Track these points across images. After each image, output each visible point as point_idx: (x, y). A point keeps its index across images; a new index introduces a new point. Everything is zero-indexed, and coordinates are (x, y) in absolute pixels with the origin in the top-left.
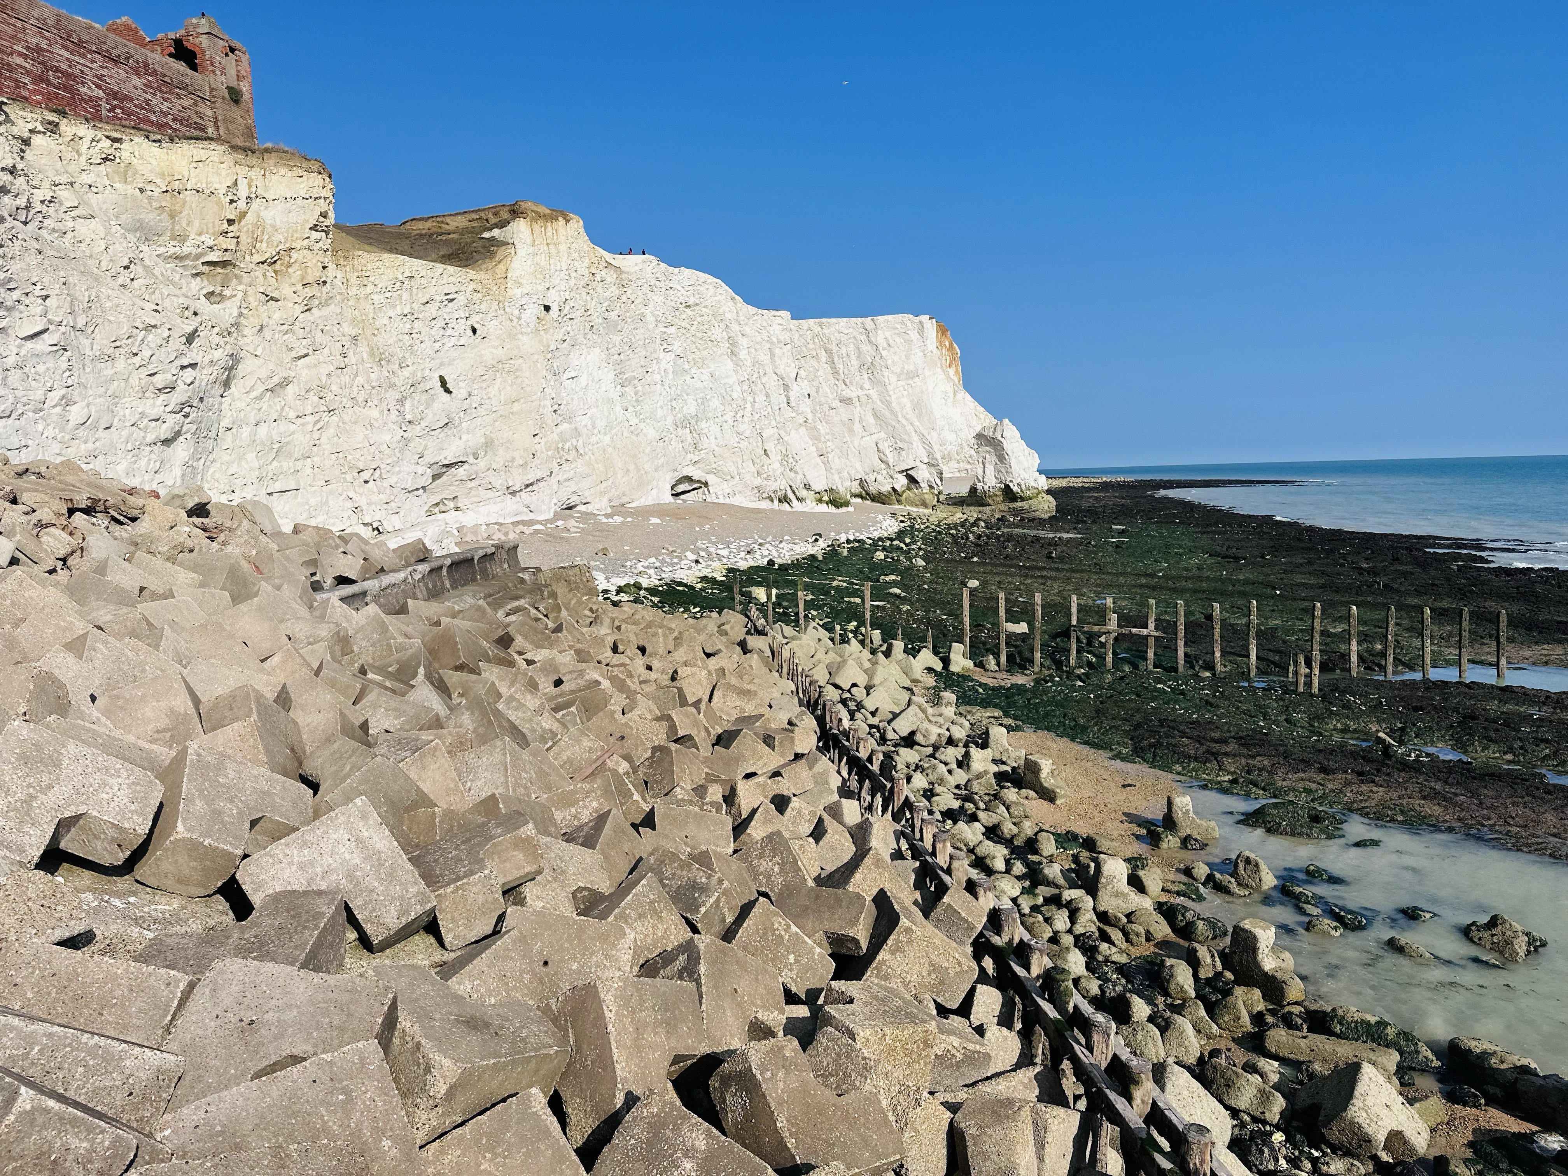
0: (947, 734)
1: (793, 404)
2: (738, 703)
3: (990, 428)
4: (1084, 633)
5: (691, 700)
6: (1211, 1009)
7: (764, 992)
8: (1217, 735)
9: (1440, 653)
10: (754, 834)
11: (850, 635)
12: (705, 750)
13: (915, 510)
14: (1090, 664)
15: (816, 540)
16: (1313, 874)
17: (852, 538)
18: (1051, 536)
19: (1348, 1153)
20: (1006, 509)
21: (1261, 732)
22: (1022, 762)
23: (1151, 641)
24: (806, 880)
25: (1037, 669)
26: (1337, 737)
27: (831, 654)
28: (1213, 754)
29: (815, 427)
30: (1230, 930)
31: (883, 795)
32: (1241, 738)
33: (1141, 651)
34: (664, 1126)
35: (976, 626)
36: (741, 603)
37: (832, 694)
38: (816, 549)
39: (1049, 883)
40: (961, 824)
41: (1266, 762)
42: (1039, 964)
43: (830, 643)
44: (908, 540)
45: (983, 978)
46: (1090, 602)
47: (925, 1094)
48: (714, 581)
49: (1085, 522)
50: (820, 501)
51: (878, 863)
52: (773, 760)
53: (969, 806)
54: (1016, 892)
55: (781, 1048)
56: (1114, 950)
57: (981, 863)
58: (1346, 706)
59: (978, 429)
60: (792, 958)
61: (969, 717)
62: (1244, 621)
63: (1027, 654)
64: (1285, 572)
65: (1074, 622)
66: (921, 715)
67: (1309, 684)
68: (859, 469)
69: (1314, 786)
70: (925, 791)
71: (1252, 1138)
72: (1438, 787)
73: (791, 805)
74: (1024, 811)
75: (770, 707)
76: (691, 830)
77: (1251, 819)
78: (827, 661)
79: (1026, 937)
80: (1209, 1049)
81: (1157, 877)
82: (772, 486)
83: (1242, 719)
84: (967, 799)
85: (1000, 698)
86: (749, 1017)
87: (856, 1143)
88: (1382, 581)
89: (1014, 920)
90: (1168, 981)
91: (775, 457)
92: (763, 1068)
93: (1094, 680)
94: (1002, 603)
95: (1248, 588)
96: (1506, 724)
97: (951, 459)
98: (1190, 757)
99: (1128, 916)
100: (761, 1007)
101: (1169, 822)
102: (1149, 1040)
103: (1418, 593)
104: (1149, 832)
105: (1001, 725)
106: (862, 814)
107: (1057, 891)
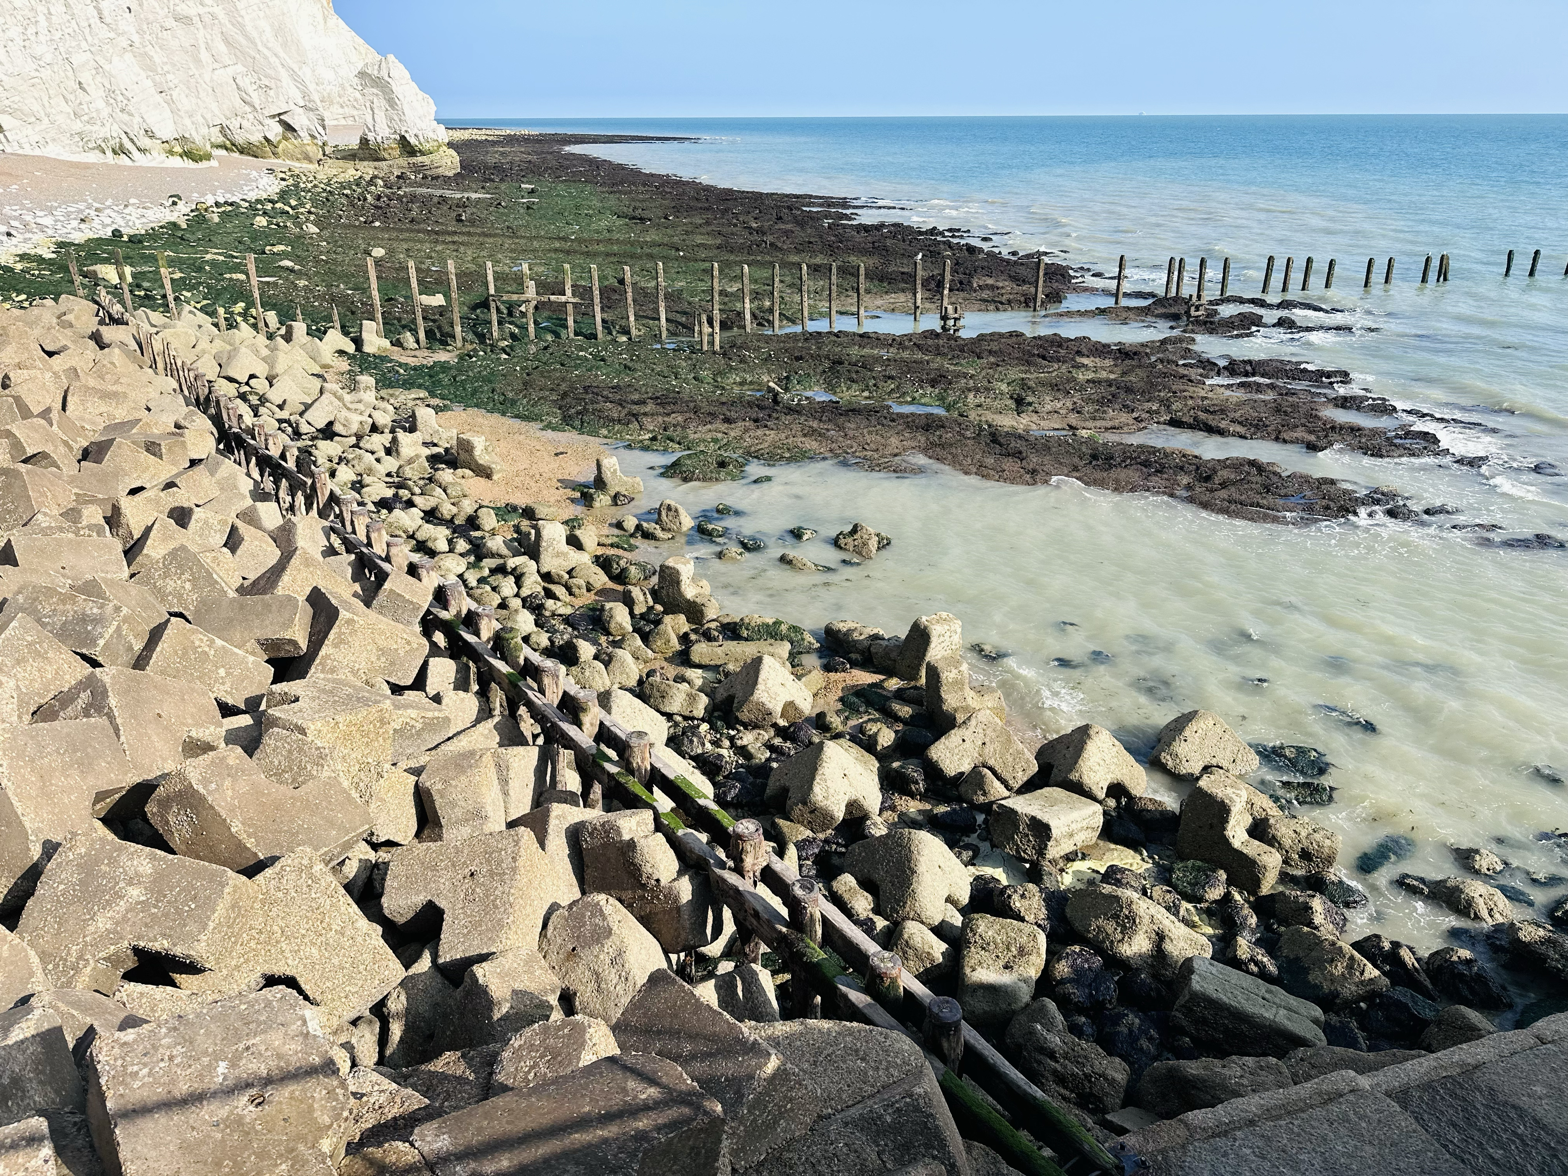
0: (370, 421)
1: (108, 20)
2: (103, 409)
3: (373, 65)
4: (503, 302)
5: (36, 410)
6: (646, 638)
7: (194, 710)
8: (636, 397)
9: (815, 307)
10: (153, 554)
11: (239, 319)
12: (69, 466)
13: (297, 164)
14: (513, 336)
15: (174, 203)
16: (723, 511)
17: (221, 200)
18: (459, 196)
19: (756, 727)
20: (405, 164)
21: (674, 391)
22: (455, 442)
23: (570, 308)
24: (225, 592)
25: (459, 344)
26: (737, 390)
27: (218, 343)
28: (634, 415)
29: (146, 53)
30: (658, 569)
31: (304, 492)
32: (657, 398)
33: (561, 319)
34: (97, 862)
35: (388, 300)
36: (84, 286)
37: (225, 389)
38: (176, 214)
39: (493, 555)
40: (397, 512)
41: (679, 419)
42: (488, 628)
43: (215, 330)
44: (293, 203)
45: (435, 650)
46: (506, 269)
47: (387, 766)
48: (40, 259)
49: (493, 181)
50: (171, 152)
51: (308, 562)
52: (166, 470)
53: (404, 493)
54: (461, 569)
55: (224, 758)
56: (559, 604)
57: (422, 547)
58: (742, 361)
59: (360, 66)
60: (222, 672)
61: (392, 401)
62: (653, 284)
63: (447, 329)
64: (687, 233)
65: (492, 291)
66: (337, 402)
67: (712, 343)
68: (217, 112)
69: (720, 435)
70: (353, 483)
71: (684, 733)
72: (815, 424)
73: (194, 517)
74: (462, 490)
75: (149, 409)
76: (68, 559)
77: (672, 471)
78: (214, 351)
79: (473, 606)
80: (646, 671)
81: (592, 534)
82: (100, 132)
83: (657, 380)
84: (399, 486)
85: (423, 377)
86: (180, 738)
87: (320, 826)
88: (769, 239)
89: (460, 593)
90: (609, 623)
91: (96, 93)
92: (205, 781)
93: (519, 352)
94: (413, 273)
95: (655, 250)
96: (864, 366)
97: (332, 103)
98: (614, 420)
99: (569, 572)
100: (194, 726)
101: (600, 483)
102: (596, 675)
103: (798, 251)
104: (584, 495)
105: (428, 406)
106: (284, 516)
107: (501, 561)
